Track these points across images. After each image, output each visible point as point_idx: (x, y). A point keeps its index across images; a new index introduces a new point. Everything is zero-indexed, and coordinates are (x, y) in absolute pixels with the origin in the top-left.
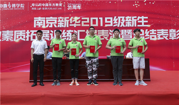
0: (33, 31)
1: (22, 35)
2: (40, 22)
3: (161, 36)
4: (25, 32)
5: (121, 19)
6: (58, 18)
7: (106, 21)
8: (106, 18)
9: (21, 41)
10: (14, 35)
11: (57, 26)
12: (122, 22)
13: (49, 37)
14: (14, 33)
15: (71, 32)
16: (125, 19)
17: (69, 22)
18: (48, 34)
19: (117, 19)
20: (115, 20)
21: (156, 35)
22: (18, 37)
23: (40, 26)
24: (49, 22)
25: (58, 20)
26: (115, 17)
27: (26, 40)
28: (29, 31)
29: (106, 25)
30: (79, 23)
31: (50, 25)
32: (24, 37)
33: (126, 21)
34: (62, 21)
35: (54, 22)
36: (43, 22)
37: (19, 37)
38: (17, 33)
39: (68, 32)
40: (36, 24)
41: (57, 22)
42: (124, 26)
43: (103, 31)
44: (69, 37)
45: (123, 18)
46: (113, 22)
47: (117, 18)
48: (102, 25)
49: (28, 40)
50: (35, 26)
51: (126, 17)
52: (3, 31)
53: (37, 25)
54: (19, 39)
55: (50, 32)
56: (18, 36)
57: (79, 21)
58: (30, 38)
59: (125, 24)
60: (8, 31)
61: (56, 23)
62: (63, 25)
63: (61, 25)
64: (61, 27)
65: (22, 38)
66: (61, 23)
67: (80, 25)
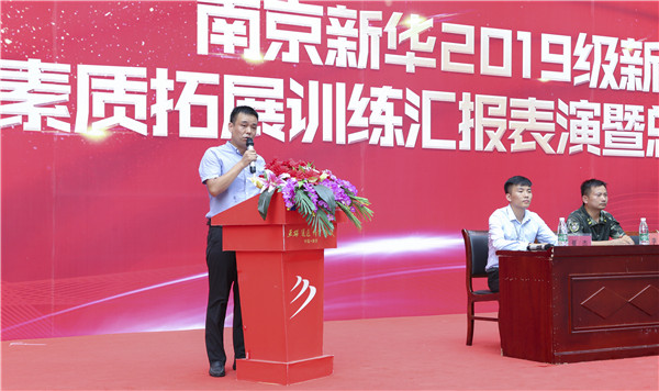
0: (191, 79)
1: (130, 99)
2: (230, 21)
4: (147, 80)
5: (605, 48)
6: (325, 11)
7: (546, 56)
8: (547, 39)
9: (121, 136)
10: (74, 95)
11: (323, 58)
12: (608, 63)
13: (281, 118)
14: (73, 83)
15: (389, 100)
16: (619, 50)
17: (384, 39)
18: (277, 100)
19: (589, 47)
20: (582, 51)
22: (99, 111)
23: (229, 49)
24: (280, 26)
25: (325, 21)
26: (582, 37)
27: (150, 130)
28: (171, 76)
29: (546, 76)
30: (431, 49)
31: (285, 46)
32: (141, 113)
33: (623, 60)
34: (349, 29)
35: (308, 30)
36: (247, 23)
37: (109, 109)
38: (97, 83)
39: (375, 99)
40: (210, 32)
41: (325, 36)
42: (614, 86)
43: (532, 102)
44: (383, 127)
45: (612, 42)
46: (574, 59)
47: (588, 41)
48: (527, 73)
49: (161, 129)
50: (202, 49)
51: (623, 42)
53: (215, 40)
54: (111, 122)
55: (289, 93)
56: (100, 101)
57: (432, 40)
58: (173, 117)
59: (618, 76)
60: (34, 65)
61: (316, 37)
62: (352, 56)
63: (342, 53)
64: (341, 63)
65: (127, 115)
66: (342, 44)
67: (430, 62)
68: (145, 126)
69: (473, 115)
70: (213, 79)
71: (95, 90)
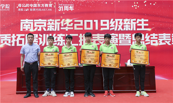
0: (19, 35)
1: (7, 40)
2: (27, 24)
3: (163, 41)
4: (11, 36)
5: (119, 22)
6: (47, 20)
7: (102, 24)
8: (102, 21)
9: (6, 46)
11: (47, 30)
12: (120, 25)
13: (37, 41)
15: (62, 37)
16: (123, 22)
17: (60, 25)
18: (37, 38)
19: (114, 22)
20: (112, 23)
21: (157, 40)
22: (2, 42)
24: (37, 24)
25: (47, 22)
26: (112, 20)
27: (11, 45)
28: (15, 35)
29: (102, 29)
30: (72, 26)
31: (38, 28)
32: (9, 42)
33: (124, 24)
34: (52, 23)
35: (43, 24)
36: (30, 24)
37: (4, 42)
38: (2, 37)
39: (58, 37)
40: (23, 27)
41: (47, 25)
42: (122, 30)
43: (98, 35)
44: (60, 42)
45: (121, 20)
46: (110, 25)
47: (114, 20)
48: (97, 28)
49: (13, 45)
50: (21, 30)
51: (124, 20)
53: (24, 28)
54: (4, 44)
55: (39, 37)
56: (2, 40)
57: (72, 24)
58: (16, 42)
59: (123, 27)
61: (45, 26)
62: (53, 29)
64: (51, 30)
65: (7, 43)
66: (51, 27)
67: (72, 28)
68: (10, 44)
69: (83, 38)
70: (23, 35)
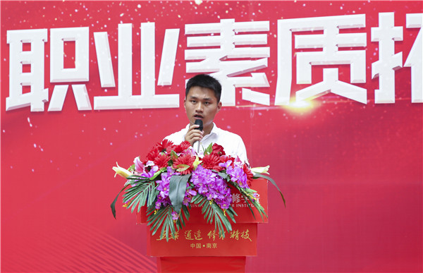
1: (343, 58)
4: (367, 30)
9: (334, 107)
10: (273, 59)
14: (272, 43)
22: (304, 76)
27: (371, 96)
28: (400, 21)
32: (358, 74)
37: (317, 73)
38: (301, 41)
49: (386, 94)
52: (189, 28)
54: (320, 88)
56: (305, 63)
60: (227, 26)
65: (341, 78)
68: (364, 91)
71: (299, 50)
